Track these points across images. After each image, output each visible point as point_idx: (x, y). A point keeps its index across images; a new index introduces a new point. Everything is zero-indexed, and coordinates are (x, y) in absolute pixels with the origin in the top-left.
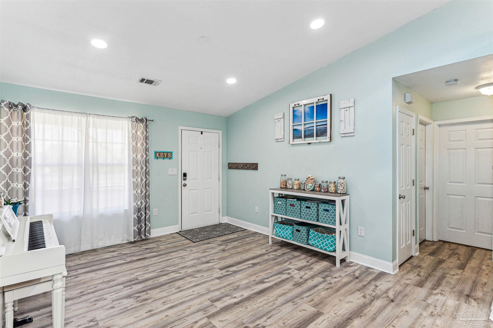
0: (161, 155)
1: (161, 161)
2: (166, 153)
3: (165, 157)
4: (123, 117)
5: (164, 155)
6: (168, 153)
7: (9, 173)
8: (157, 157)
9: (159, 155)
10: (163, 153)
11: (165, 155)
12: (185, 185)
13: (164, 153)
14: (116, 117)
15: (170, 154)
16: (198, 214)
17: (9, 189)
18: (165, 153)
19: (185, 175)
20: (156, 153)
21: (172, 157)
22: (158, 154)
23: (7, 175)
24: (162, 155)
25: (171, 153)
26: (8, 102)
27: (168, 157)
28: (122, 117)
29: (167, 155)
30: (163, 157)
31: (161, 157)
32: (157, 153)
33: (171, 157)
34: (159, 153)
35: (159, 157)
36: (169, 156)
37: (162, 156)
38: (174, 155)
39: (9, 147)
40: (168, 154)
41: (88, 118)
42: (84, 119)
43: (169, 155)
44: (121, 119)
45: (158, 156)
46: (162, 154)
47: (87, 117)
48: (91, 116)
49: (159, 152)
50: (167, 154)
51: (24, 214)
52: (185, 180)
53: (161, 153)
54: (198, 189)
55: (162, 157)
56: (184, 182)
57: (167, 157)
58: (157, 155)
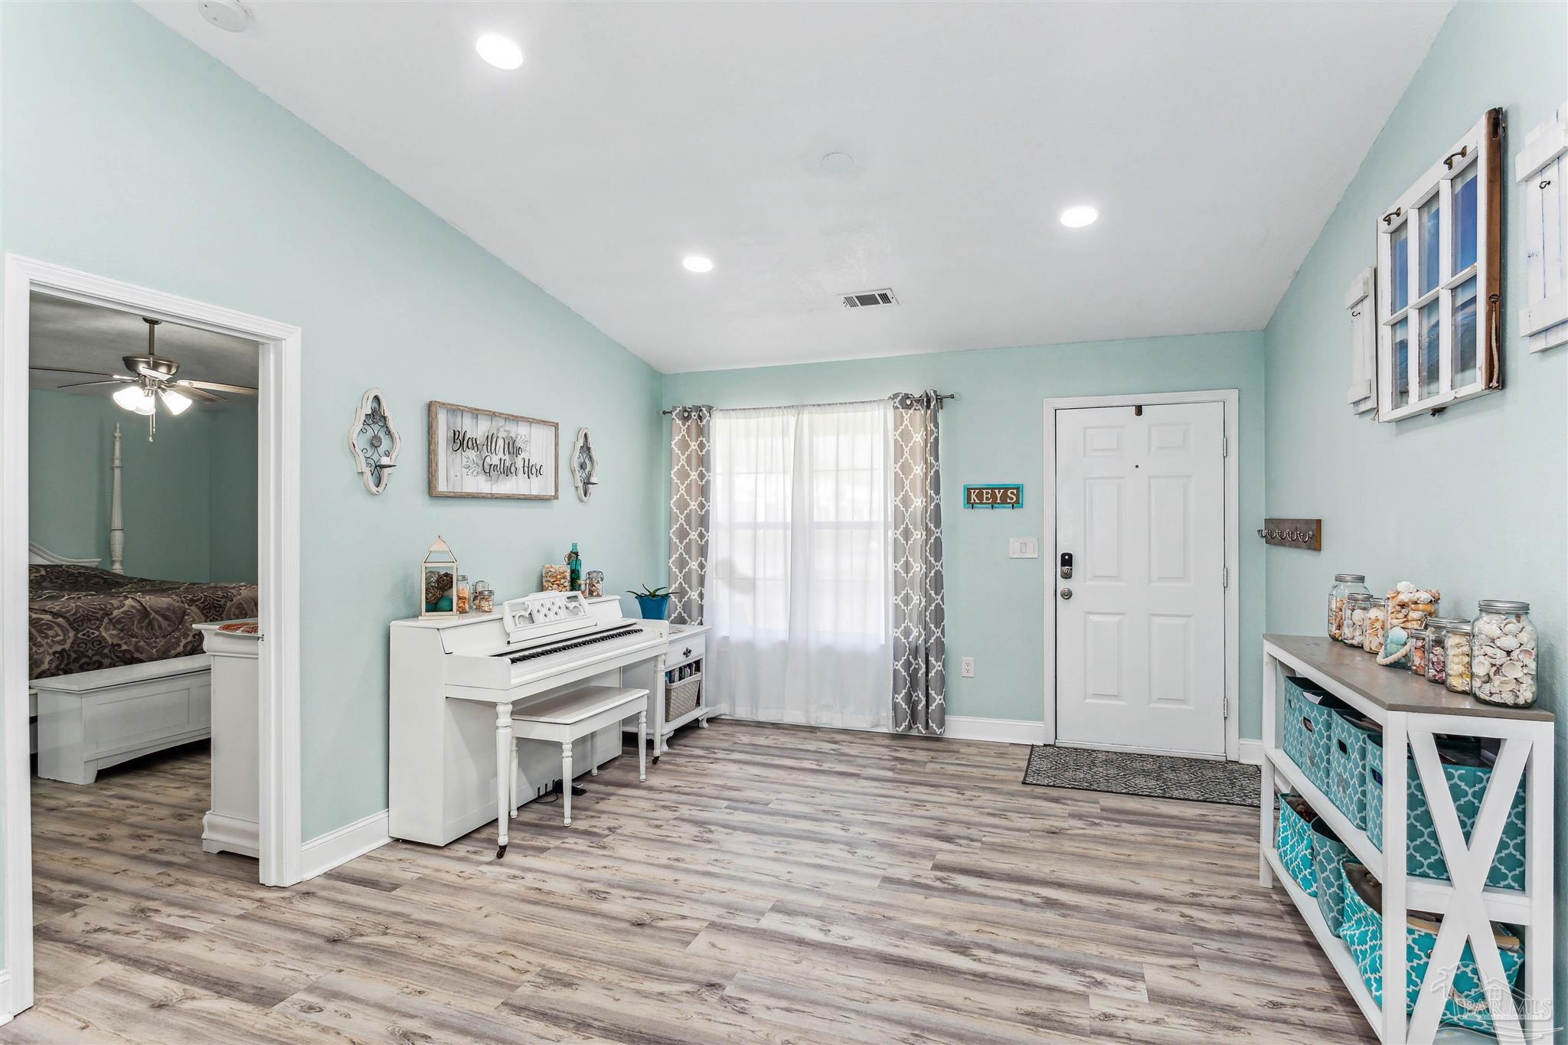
0: (985, 496)
1: (983, 514)
2: (1002, 488)
3: (999, 501)
4: (874, 401)
5: (994, 496)
6: (1006, 489)
7: (685, 541)
8: (972, 501)
9: (980, 496)
10: (990, 491)
11: (999, 496)
12: (1068, 595)
13: (993, 489)
14: (858, 402)
15: (1015, 491)
16: (1123, 703)
17: (684, 570)
18: (997, 491)
19: (1067, 560)
20: (969, 490)
21: (1021, 502)
22: (974, 492)
23: (681, 543)
24: (989, 496)
25: (1018, 489)
26: (681, 408)
27: (1009, 501)
28: (871, 402)
29: (1006, 496)
30: (990, 501)
31: (985, 501)
32: (972, 491)
33: (1017, 502)
34: (977, 491)
35: (978, 503)
36: (1012, 499)
37: (987, 499)
38: (1028, 497)
39: (683, 492)
40: (1009, 492)
41: (801, 415)
42: (791, 419)
43: (1011, 495)
44: (868, 406)
45: (976, 499)
46: (987, 493)
47: (799, 414)
48: (806, 411)
49: (977, 489)
50: (1005, 493)
51: (699, 621)
52: (1067, 576)
53: (984, 491)
54: (1123, 614)
55: (989, 503)
56: (1063, 585)
57: (1004, 501)
58: (973, 496)
